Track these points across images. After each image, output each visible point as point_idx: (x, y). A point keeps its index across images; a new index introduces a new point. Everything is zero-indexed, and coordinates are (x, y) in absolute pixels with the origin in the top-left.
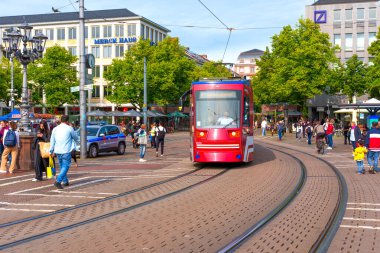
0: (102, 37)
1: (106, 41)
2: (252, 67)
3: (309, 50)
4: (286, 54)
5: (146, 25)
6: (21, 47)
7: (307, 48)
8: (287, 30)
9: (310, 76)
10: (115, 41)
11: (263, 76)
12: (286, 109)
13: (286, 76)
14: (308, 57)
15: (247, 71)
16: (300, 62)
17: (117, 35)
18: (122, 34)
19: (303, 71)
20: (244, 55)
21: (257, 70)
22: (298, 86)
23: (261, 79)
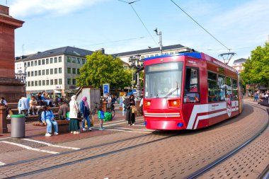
2: (240, 67)
4: (259, 59)
6: (136, 64)
8: (259, 48)
11: (246, 71)
12: (259, 86)
13: (259, 71)
15: (238, 69)
20: (236, 61)
21: (243, 68)
22: (265, 75)
23: (246, 73)
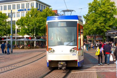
0: (21, 8)
1: (22, 10)
3: (105, 9)
5: (39, 3)
7: (103, 8)
9: (105, 21)
10: (26, 10)
14: (104, 12)
16: (100, 15)
17: (27, 7)
18: (29, 7)
19: (102, 19)
